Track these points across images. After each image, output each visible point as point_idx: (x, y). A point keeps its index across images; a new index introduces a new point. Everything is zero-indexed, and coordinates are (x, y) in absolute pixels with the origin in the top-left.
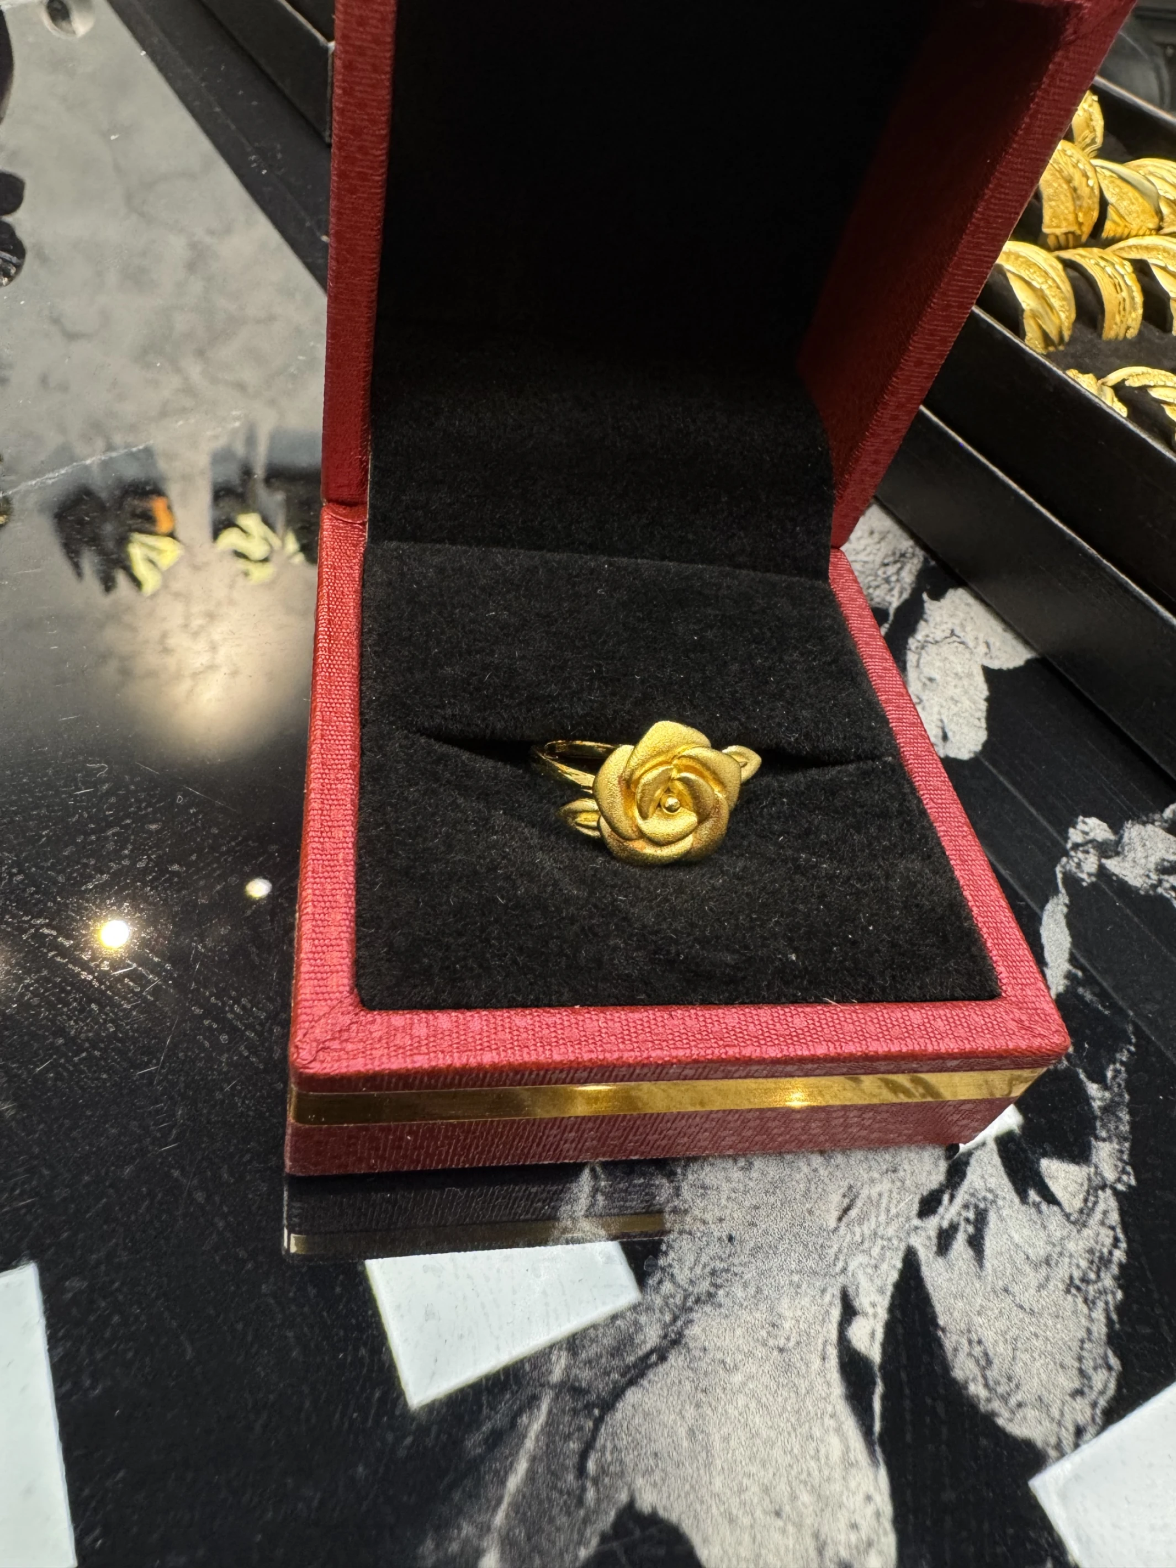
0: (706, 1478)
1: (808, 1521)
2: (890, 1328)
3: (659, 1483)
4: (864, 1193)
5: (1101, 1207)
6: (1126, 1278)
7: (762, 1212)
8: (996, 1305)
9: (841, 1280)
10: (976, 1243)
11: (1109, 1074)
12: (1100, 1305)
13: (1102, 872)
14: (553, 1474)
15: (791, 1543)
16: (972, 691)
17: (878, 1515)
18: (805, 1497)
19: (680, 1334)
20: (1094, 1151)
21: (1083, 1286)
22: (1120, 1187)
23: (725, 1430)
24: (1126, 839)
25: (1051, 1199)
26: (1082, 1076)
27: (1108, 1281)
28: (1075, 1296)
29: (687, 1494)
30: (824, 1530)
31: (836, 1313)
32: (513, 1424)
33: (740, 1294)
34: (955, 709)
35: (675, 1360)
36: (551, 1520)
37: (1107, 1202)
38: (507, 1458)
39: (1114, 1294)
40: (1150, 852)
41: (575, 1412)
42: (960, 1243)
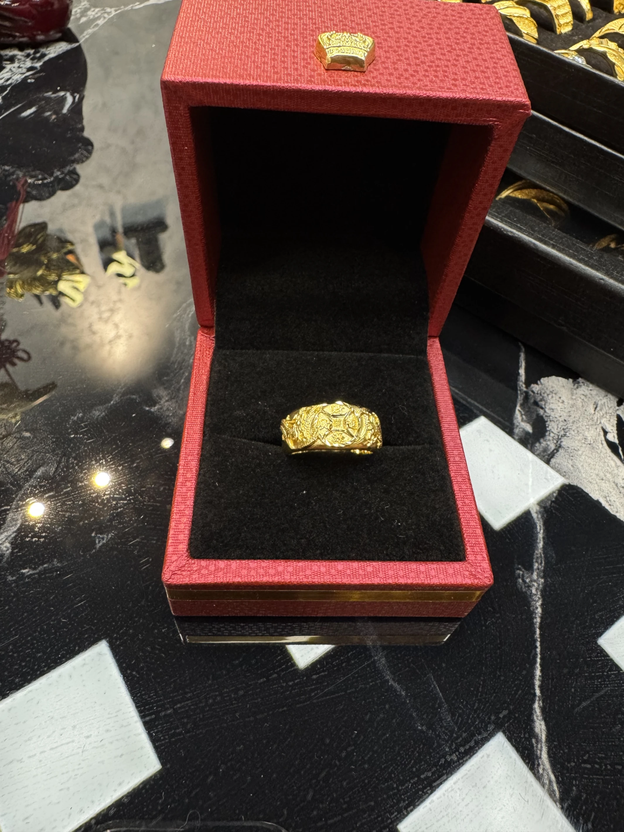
1: (611, 480)
2: (618, 434)
4: (600, 403)
7: (572, 412)
9: (600, 425)
15: (608, 485)
19: (560, 445)
23: (581, 464)
30: (616, 482)
31: (602, 433)
33: (573, 433)
35: (561, 451)
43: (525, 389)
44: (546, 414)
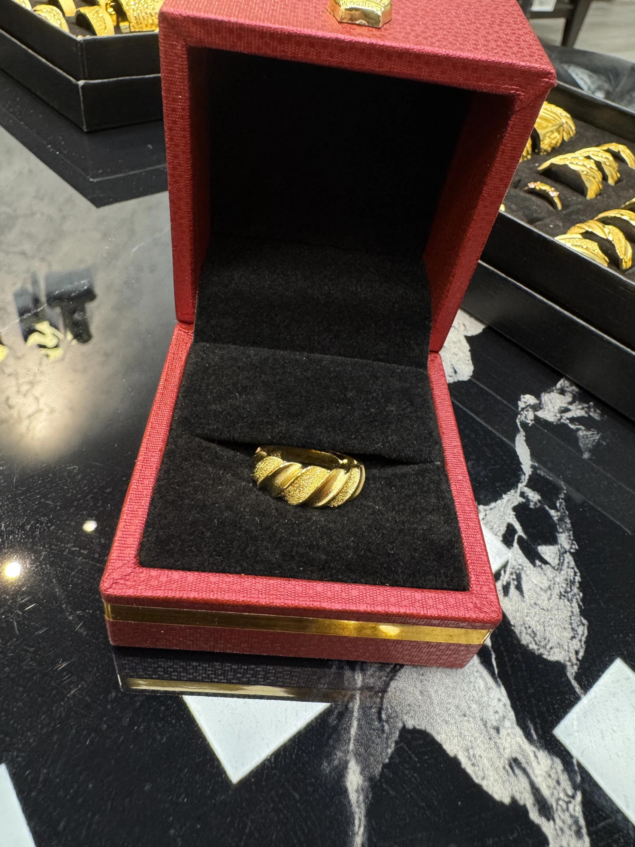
0: (432, 709)
1: (477, 715)
3: (414, 716)
5: (566, 560)
6: (582, 587)
8: (532, 611)
10: (519, 588)
11: (558, 505)
12: (574, 600)
13: (537, 419)
14: (369, 723)
15: (473, 725)
16: (462, 349)
17: (505, 705)
18: (474, 706)
20: (559, 539)
21: (566, 595)
22: (572, 551)
24: (543, 401)
25: (545, 562)
26: (547, 508)
27: (575, 590)
28: (564, 599)
29: (426, 717)
30: (485, 717)
32: (347, 708)
34: (457, 358)
36: (373, 742)
37: (568, 558)
38: (348, 722)
39: (579, 595)
40: (554, 405)
41: (371, 697)
42: (512, 589)
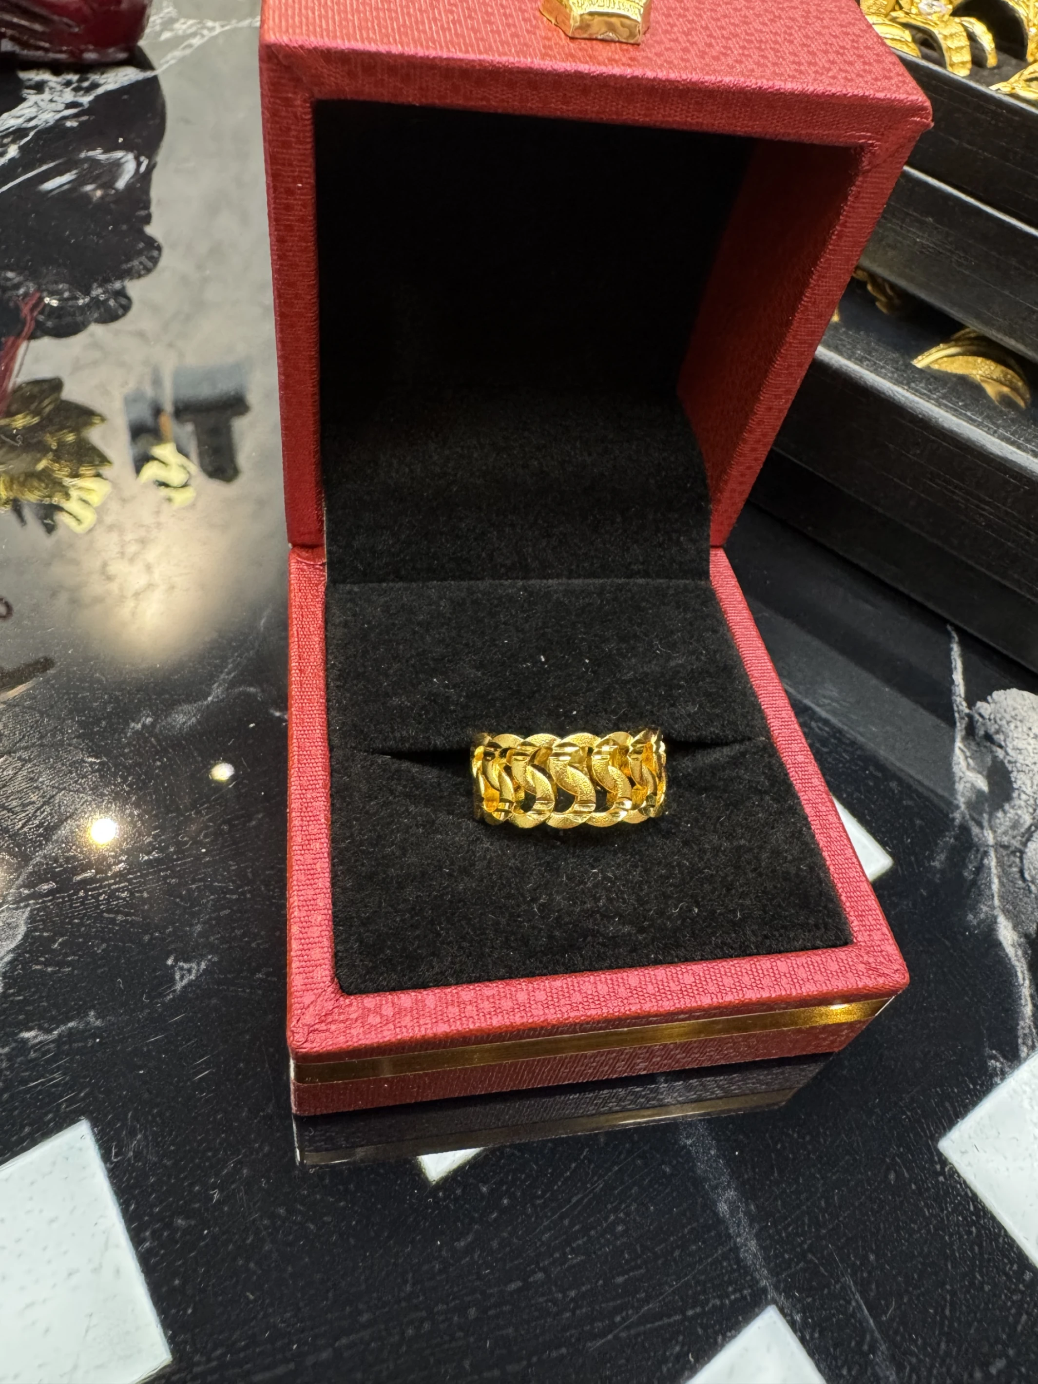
43: (967, 711)
44: (1009, 758)
